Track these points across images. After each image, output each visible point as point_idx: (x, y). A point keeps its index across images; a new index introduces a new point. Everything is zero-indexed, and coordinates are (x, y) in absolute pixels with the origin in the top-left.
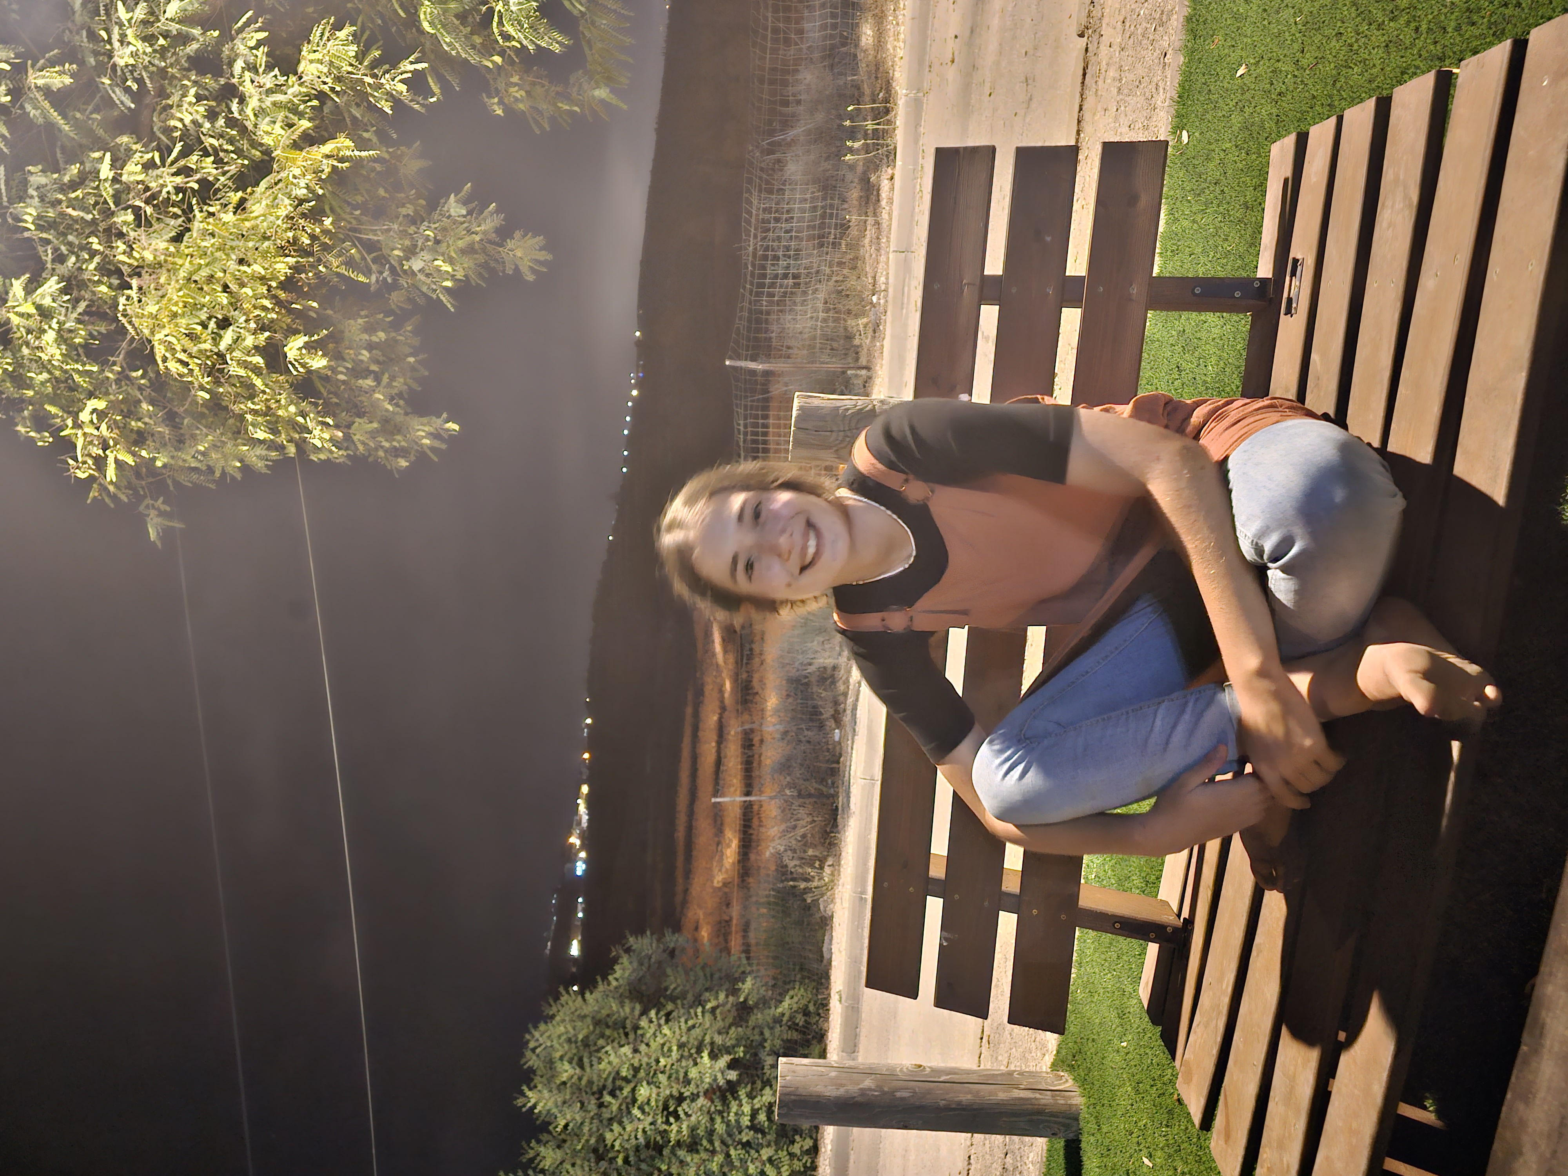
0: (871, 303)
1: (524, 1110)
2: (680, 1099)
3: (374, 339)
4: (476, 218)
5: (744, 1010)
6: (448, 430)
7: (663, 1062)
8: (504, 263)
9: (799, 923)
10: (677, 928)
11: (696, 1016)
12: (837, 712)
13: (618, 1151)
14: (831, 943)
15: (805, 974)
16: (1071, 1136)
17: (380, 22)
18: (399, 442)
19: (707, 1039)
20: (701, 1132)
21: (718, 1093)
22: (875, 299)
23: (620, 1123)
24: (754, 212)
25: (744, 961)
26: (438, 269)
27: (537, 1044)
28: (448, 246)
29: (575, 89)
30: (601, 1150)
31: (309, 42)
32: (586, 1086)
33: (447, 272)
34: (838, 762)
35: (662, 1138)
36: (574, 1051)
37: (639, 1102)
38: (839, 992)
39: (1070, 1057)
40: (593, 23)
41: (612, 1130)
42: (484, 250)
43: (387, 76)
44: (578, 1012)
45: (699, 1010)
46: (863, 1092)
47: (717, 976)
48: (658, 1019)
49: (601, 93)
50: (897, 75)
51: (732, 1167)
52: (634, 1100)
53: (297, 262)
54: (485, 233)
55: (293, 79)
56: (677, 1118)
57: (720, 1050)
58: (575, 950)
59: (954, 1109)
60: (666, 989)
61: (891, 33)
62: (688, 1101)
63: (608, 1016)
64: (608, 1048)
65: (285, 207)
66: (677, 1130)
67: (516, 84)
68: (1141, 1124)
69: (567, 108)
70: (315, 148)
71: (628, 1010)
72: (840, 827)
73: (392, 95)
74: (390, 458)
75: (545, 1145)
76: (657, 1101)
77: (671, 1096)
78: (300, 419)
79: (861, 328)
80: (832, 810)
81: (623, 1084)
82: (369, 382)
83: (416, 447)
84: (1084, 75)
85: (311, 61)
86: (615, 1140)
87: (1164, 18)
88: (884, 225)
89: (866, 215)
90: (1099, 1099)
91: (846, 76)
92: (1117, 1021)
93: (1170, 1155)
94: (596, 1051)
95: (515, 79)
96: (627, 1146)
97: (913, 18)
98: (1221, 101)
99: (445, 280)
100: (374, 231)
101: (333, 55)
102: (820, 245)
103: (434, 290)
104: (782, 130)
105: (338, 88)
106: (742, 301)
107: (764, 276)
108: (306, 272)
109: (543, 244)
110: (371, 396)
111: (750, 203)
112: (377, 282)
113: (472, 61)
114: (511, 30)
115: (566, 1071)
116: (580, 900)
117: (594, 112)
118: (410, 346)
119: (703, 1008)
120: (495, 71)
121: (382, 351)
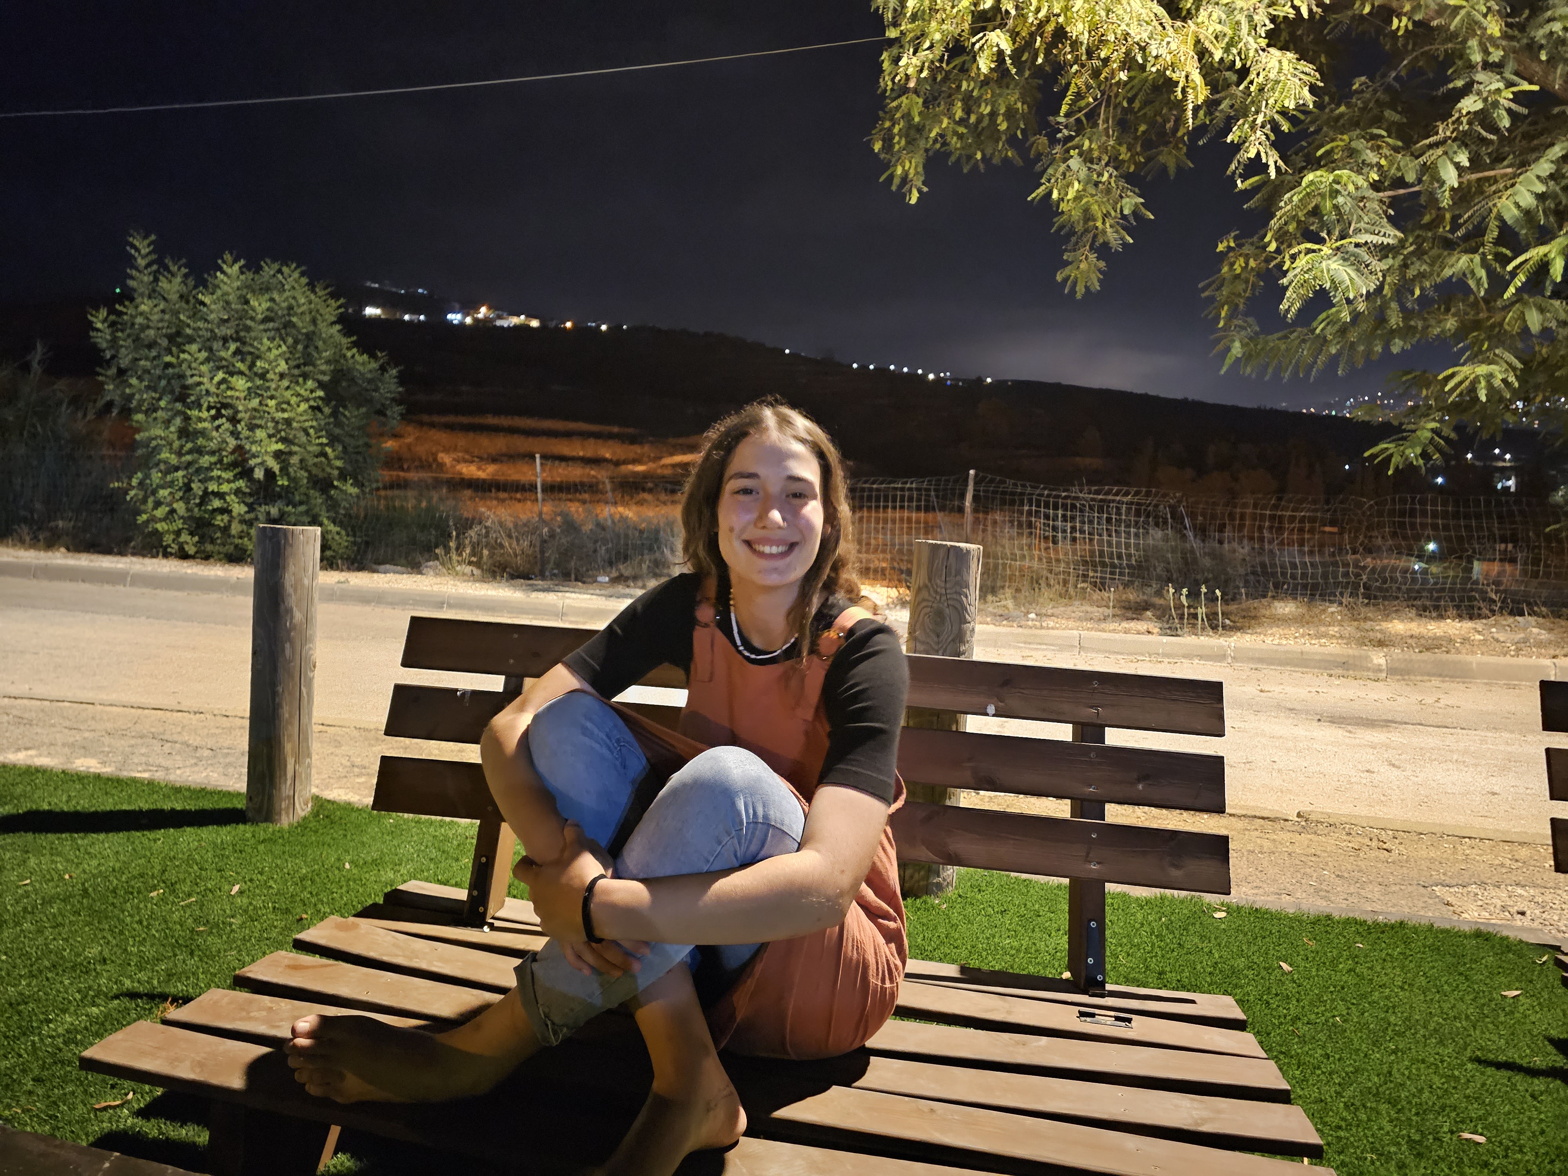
0: (1028, 613)
1: (220, 261)
2: (234, 420)
3: (1000, 119)
4: (1118, 223)
5: (323, 485)
6: (910, 192)
7: (272, 403)
8: (1075, 251)
9: (413, 541)
10: (406, 417)
11: (319, 437)
12: (626, 579)
13: (178, 357)
14: (395, 572)
15: (363, 546)
16: (250, 815)
17: (1312, 129)
18: (899, 142)
19: (295, 449)
20: (200, 441)
21: (240, 459)
22: (1032, 616)
23: (207, 360)
24: (1118, 498)
25: (374, 485)
26: (1070, 184)
27: (286, 275)
28: (1092, 196)
29: (1240, 322)
30: (179, 340)
31: (1298, 60)
32: (245, 325)
33: (1067, 194)
34: (577, 580)
35: (193, 402)
36: (280, 313)
37: (230, 379)
38: (347, 581)
39: (326, 813)
40: (1304, 341)
41: (200, 351)
42: (1087, 231)
43: (1264, 137)
44: (319, 317)
45: (324, 440)
46: (289, 611)
47: (360, 459)
48: (314, 399)
49: (1237, 349)
50: (1248, 637)
51: (166, 473)
52: (232, 374)
53: (1081, 43)
54: (1104, 232)
55: (1263, 42)
56: (214, 418)
57: (283, 461)
58: (371, 311)
59: (274, 700)
60: (345, 407)
61: (1286, 632)
62: (231, 428)
63: (317, 348)
64: (284, 348)
65: (1138, 33)
66: (203, 420)
67: (1247, 263)
68: (271, 883)
69: (1223, 314)
70: (1196, 64)
71: (323, 370)
72: (513, 582)
73: (1244, 142)
74: (882, 133)
75: (183, 282)
76: (231, 397)
77: (237, 412)
78: (927, 44)
79: (1003, 603)
80: (528, 574)
81: (248, 363)
82: (959, 114)
83: (894, 160)
84: (1263, 818)
85: (1280, 62)
86: (189, 353)
87: (1321, 893)
88: (1103, 625)
89: (1114, 607)
90: (289, 842)
91: (1245, 587)
92: (369, 859)
93: (246, 911)
94: (281, 335)
95: (1252, 263)
96: (184, 366)
97: (1302, 653)
98: (1256, 948)
99: (1059, 191)
100: (1106, 121)
101: (1285, 85)
102: (1085, 563)
103: (1049, 181)
104: (1194, 527)
105: (1252, 88)
106: (1032, 487)
107: (1056, 508)
108: (1071, 52)
109: (1092, 289)
110: (945, 115)
111: (1126, 494)
112: (1059, 123)
113: (1272, 222)
114: (1302, 262)
115: (260, 305)
116: (422, 317)
117: (1218, 341)
118: (993, 154)
119: (327, 445)
120: (1261, 244)
121: (989, 125)
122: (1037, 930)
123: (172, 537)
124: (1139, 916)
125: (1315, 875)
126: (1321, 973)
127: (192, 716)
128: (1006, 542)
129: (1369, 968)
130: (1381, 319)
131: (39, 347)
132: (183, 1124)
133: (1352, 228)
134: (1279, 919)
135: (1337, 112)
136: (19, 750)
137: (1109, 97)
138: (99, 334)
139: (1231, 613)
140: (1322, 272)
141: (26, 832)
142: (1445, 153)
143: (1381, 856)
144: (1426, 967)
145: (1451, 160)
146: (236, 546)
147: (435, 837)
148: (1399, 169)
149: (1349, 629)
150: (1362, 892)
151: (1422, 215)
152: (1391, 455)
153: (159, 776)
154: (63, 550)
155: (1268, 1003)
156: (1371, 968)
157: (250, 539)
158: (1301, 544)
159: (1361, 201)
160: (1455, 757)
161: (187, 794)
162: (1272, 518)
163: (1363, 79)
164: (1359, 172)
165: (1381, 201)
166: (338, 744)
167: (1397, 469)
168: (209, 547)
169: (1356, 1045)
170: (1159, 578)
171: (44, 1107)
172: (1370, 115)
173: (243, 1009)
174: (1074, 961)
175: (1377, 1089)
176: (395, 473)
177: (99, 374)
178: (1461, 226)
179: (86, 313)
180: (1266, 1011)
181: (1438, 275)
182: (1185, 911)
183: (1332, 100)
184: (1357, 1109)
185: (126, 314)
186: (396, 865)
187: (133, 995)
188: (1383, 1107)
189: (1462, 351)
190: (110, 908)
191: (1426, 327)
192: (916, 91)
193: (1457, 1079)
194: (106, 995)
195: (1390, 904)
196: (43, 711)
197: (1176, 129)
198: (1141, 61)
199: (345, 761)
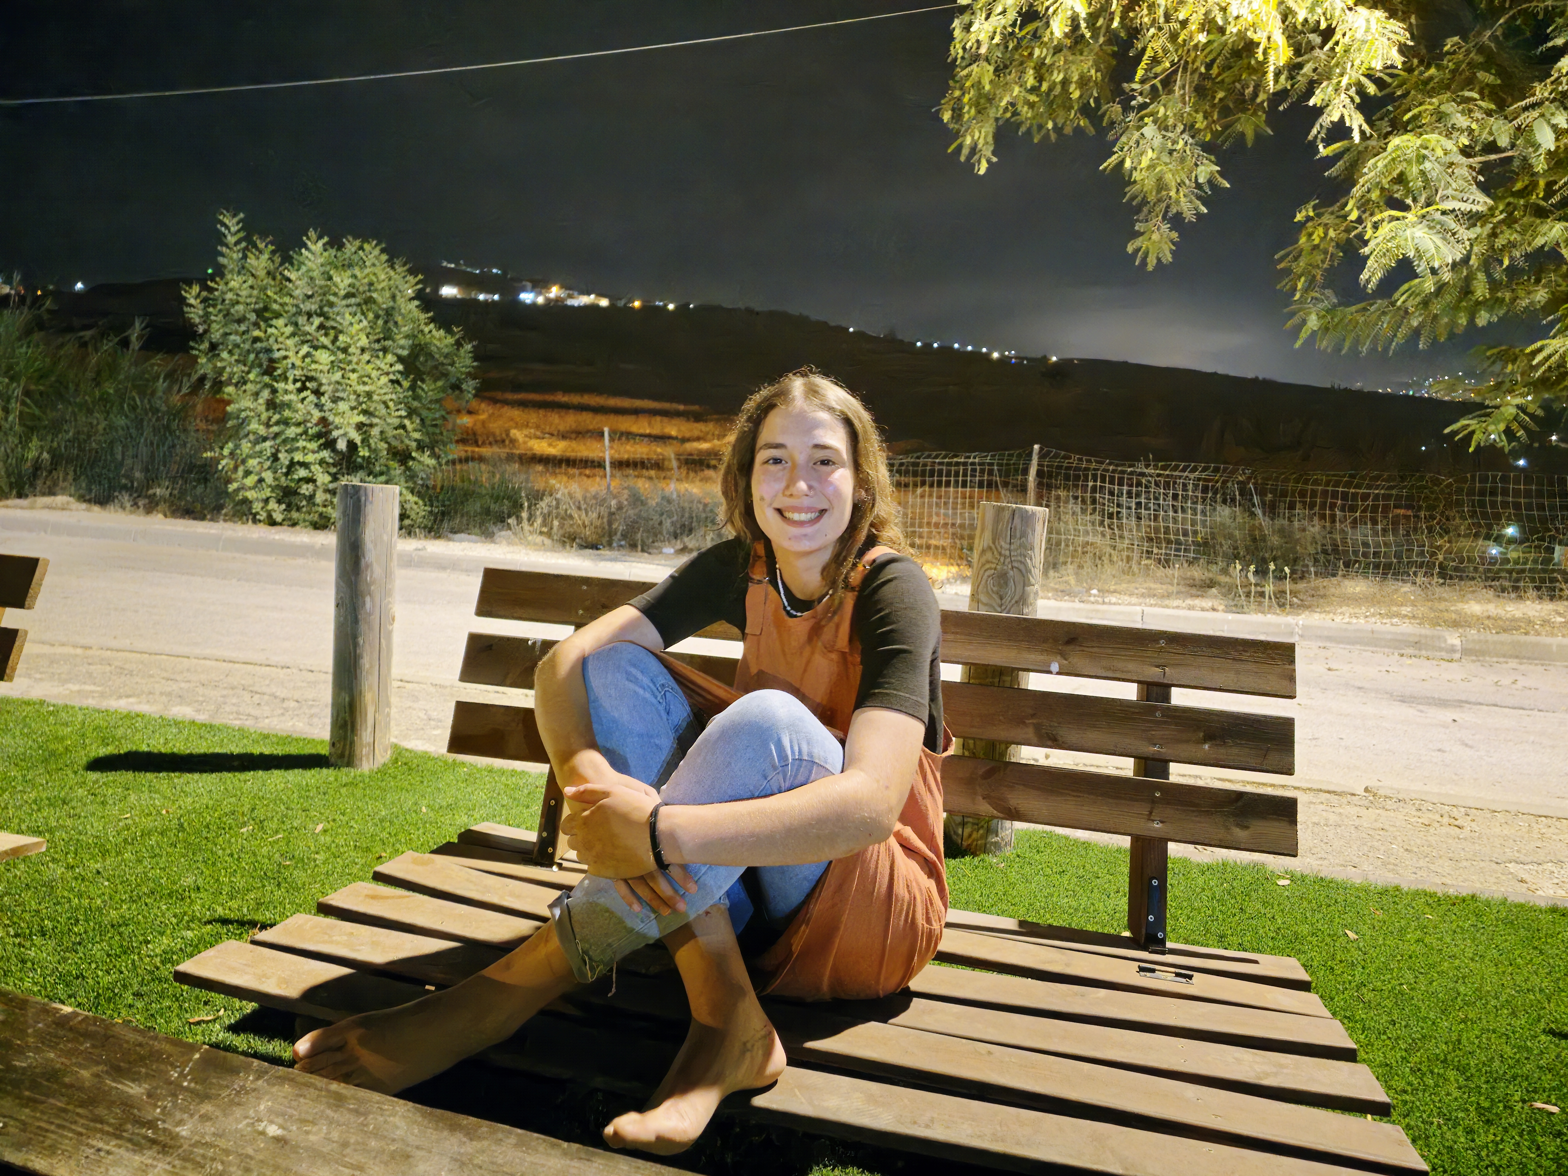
0: (1091, 588)
1: (304, 238)
2: (318, 393)
3: (1072, 87)
4: (1193, 193)
5: (403, 457)
6: (979, 162)
7: (354, 376)
8: (1147, 221)
9: (487, 512)
10: (479, 394)
11: (398, 410)
13: (266, 332)
14: (469, 541)
15: (439, 516)
16: (333, 760)
17: (1399, 93)
18: (969, 112)
19: (375, 420)
20: (287, 413)
21: (324, 430)
22: (1094, 592)
23: (293, 335)
24: (1185, 474)
25: (450, 458)
26: (1143, 153)
27: (367, 251)
28: (1166, 164)
29: (1317, 295)
30: (267, 315)
31: (1388, 18)
32: (328, 301)
33: (1140, 163)
34: (643, 551)
35: (279, 375)
36: (361, 289)
37: (314, 353)
38: (424, 549)
39: (404, 760)
40: (1384, 314)
41: (286, 325)
42: (1160, 200)
43: (1348, 100)
44: (398, 293)
45: (403, 413)
46: (370, 566)
47: (435, 431)
48: (394, 373)
49: (1313, 322)
50: (1316, 616)
51: (256, 443)
52: (316, 348)
53: (1159, 5)
54: (1178, 202)
56: (300, 390)
57: (365, 432)
58: (448, 291)
59: (355, 652)
60: (423, 381)
61: (1357, 610)
62: (316, 401)
63: (396, 323)
64: (365, 323)
66: (287, 391)
67: (1326, 234)
68: (352, 823)
69: (1300, 286)
70: (1279, 23)
71: (402, 344)
73: (1328, 105)
74: (952, 102)
75: (270, 259)
76: (316, 370)
77: (321, 385)
78: (999, 9)
79: (1064, 579)
80: (596, 544)
81: (331, 337)
82: (1031, 81)
83: (963, 129)
84: (1329, 792)
85: (1368, 21)
86: (276, 328)
87: (1389, 866)
88: (1167, 602)
89: (1178, 584)
90: (370, 786)
91: (1314, 566)
92: (444, 804)
93: (328, 848)
94: (362, 310)
95: (1332, 233)
96: (272, 340)
97: (1373, 632)
98: (1321, 915)
99: (1132, 159)
100: (1183, 87)
101: (1373, 44)
102: (1150, 540)
103: (1122, 150)
104: (1263, 503)
105: (1337, 49)
106: (1097, 462)
107: (1121, 484)
108: (1150, 14)
109: (1164, 261)
110: (1016, 83)
111: (1194, 470)
112: (1133, 90)
113: (1355, 189)
114: (1385, 230)
115: (342, 281)
116: (496, 297)
117: (1293, 314)
118: (1064, 124)
119: (405, 417)
120: (1342, 213)
121: (1061, 94)
122: (1096, 890)
123: (261, 505)
124: (1200, 881)
125: (1383, 848)
126: (1388, 942)
127: (279, 670)
128: (1069, 518)
129: (1438, 939)
130: (1466, 290)
131: (137, 325)
132: (271, 1038)
133: (1439, 195)
134: (1346, 889)
135: (1426, 74)
136: (120, 697)
137: (1187, 63)
138: (192, 310)
139: (1299, 592)
140: (1406, 240)
141: (127, 770)
142: (1542, 115)
143: (1453, 833)
144: (1498, 940)
145: (1548, 122)
146: (321, 515)
147: (507, 785)
148: (1491, 133)
149: (1422, 610)
150: (1432, 867)
151: (1513, 181)
152: (1473, 433)
153: (249, 723)
154: (161, 516)
155: (1332, 968)
156: (1441, 939)
157: (333, 508)
158: (1374, 522)
159: (1449, 167)
160: (1532, 738)
161: (274, 740)
162: (1345, 496)
163: (1456, 39)
164: (1448, 136)
165: (1471, 167)
166: (416, 699)
167: (1478, 446)
168: (295, 515)
169: (1424, 1013)
170: (1225, 555)
171: (143, 1020)
172: (1463, 77)
173: (326, 933)
174: (1135, 919)
175: (1445, 1056)
176: (469, 449)
177: (193, 348)
178: (1555, 192)
179: (180, 289)
180: (1330, 977)
181: (1529, 244)
182: (1248, 878)
183: (1421, 62)
184: (1424, 1074)
185: (217, 290)
186: (470, 810)
187: (225, 921)
188: (1452, 1074)
189: (1552, 324)
190: (204, 842)
191: (1514, 299)
192: (987, 60)
193: (1529, 1050)
194: (200, 921)
195: (1460, 879)
196: (142, 662)
197: (1255, 95)
198: (1220, 23)
199: (422, 715)
